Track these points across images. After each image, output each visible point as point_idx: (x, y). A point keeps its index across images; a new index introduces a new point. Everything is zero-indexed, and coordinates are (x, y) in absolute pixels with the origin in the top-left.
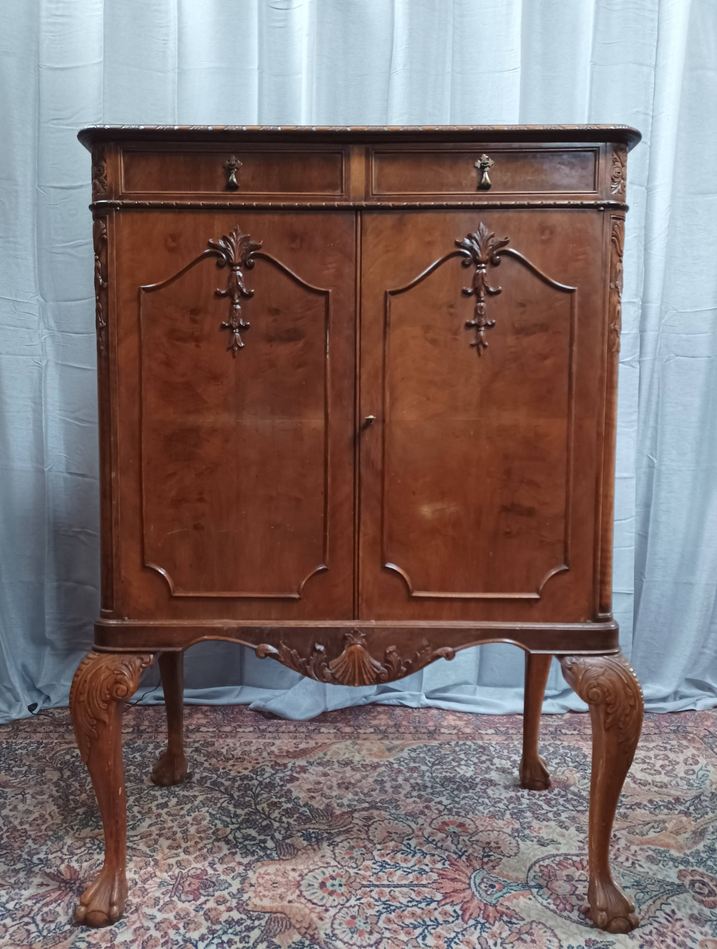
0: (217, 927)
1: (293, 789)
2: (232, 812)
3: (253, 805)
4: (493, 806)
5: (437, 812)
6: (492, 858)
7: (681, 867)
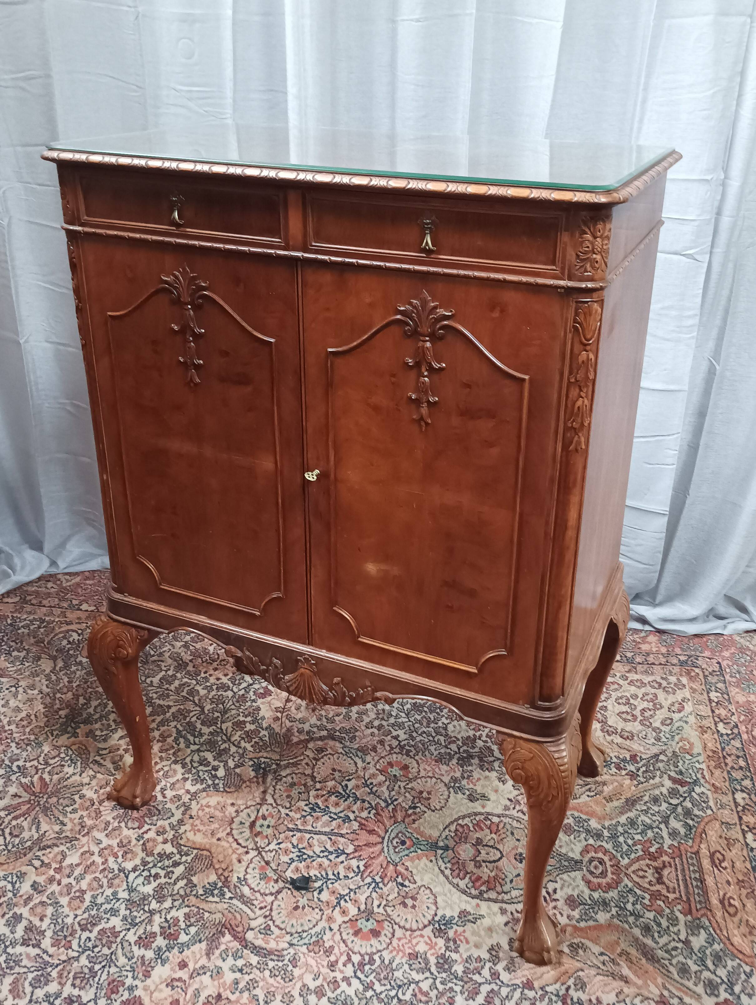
0: (149, 859)
1: (261, 706)
2: (198, 730)
3: (219, 723)
4: (446, 747)
5: (388, 748)
6: (418, 810)
7: (591, 841)
